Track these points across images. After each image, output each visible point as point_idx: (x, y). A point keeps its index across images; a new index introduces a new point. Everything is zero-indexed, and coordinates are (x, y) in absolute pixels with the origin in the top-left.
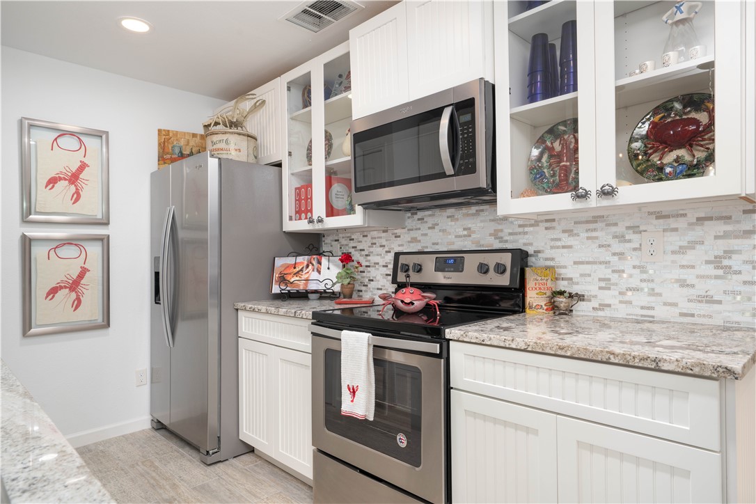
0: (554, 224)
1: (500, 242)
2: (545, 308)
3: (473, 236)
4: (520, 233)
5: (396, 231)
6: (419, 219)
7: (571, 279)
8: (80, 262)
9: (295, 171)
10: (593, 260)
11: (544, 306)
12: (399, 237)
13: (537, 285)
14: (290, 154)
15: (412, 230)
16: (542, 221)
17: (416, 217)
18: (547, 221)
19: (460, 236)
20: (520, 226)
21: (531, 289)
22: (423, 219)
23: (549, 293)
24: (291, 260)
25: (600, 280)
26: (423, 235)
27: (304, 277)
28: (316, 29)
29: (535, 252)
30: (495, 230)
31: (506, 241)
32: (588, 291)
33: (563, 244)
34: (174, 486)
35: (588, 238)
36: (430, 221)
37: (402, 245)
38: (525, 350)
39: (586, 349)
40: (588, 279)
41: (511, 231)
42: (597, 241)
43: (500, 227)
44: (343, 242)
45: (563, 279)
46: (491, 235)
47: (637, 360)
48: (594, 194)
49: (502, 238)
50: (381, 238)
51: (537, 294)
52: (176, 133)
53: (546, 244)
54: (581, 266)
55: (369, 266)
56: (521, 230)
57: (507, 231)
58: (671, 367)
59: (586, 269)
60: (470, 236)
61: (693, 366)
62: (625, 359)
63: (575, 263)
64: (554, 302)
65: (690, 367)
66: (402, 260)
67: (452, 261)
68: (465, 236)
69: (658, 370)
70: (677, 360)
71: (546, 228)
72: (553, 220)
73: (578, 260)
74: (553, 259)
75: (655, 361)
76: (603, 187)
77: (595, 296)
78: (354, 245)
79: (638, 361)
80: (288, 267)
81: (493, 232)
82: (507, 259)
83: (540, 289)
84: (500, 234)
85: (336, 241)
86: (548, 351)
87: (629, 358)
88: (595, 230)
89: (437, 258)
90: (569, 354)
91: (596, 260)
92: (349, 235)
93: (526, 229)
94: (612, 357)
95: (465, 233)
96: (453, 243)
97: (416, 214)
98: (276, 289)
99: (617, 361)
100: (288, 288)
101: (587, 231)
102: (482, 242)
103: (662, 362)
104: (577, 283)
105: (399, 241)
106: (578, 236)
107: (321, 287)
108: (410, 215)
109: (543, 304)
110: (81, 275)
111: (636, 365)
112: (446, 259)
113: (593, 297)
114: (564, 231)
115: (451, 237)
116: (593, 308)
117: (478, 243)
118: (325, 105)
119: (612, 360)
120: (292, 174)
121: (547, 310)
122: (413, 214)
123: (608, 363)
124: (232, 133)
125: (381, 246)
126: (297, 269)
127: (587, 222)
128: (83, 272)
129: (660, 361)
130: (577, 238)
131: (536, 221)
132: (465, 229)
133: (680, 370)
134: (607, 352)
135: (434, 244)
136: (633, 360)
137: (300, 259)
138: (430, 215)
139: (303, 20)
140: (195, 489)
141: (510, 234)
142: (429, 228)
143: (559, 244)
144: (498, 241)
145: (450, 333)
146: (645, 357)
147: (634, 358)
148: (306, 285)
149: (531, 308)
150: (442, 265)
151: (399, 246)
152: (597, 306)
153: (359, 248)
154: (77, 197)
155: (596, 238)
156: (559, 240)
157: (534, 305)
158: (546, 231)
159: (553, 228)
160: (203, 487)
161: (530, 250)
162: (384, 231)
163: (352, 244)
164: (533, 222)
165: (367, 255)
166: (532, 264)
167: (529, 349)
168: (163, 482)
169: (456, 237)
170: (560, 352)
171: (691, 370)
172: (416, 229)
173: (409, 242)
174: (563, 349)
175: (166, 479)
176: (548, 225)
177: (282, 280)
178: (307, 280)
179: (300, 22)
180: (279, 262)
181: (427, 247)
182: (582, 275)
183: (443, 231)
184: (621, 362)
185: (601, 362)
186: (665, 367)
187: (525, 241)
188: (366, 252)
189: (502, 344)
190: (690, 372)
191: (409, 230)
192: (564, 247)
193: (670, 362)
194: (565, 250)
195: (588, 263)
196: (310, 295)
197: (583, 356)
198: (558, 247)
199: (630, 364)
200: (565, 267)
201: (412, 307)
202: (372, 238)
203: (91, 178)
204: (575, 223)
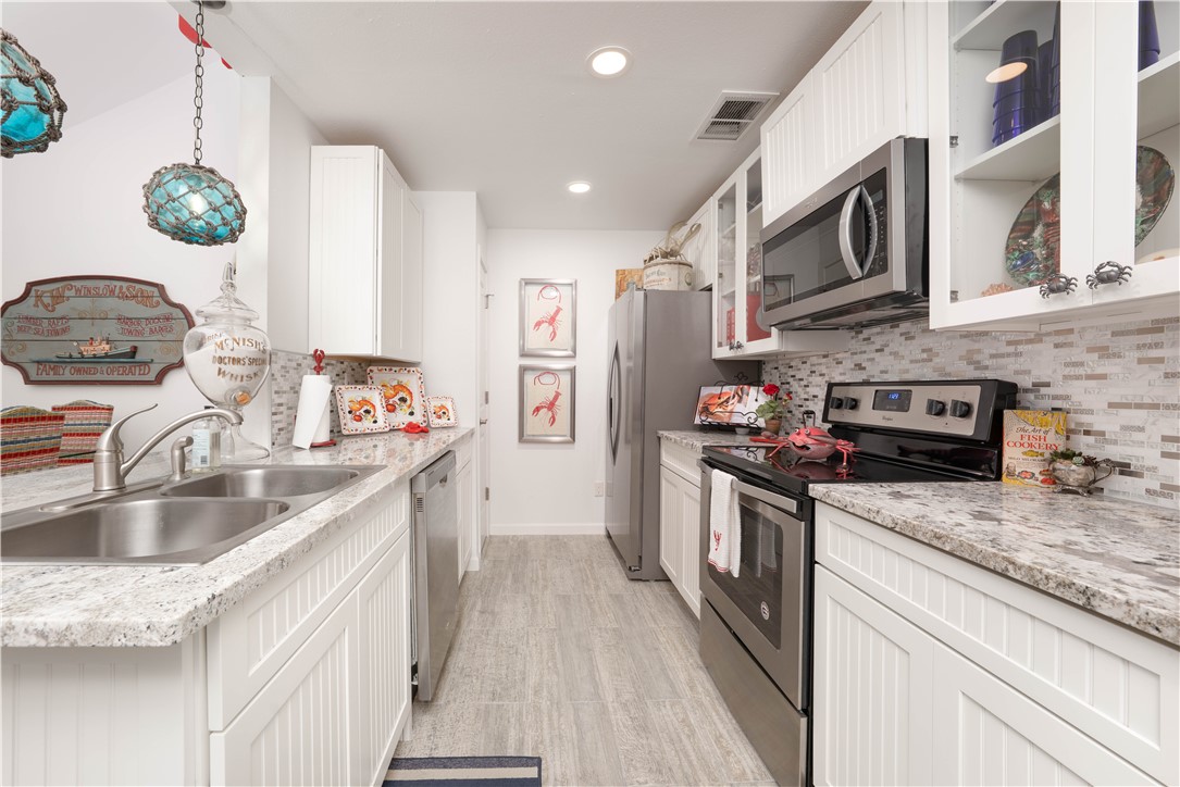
0: (1071, 338)
1: (976, 369)
2: (1041, 478)
3: (936, 360)
4: (1009, 355)
5: (837, 356)
6: (864, 340)
7: (1102, 434)
8: (555, 387)
9: (725, 293)
10: (1150, 402)
11: (1037, 475)
12: (841, 363)
13: (1026, 440)
14: (721, 275)
15: (856, 354)
16: (1048, 334)
17: (861, 336)
18: (1058, 333)
19: (917, 361)
20: (1009, 343)
21: (1012, 444)
22: (869, 339)
23: (1047, 455)
24: (716, 390)
25: (1165, 439)
26: (869, 360)
27: (729, 409)
28: (734, 136)
29: (1034, 385)
30: (968, 351)
31: (986, 368)
32: (1137, 459)
33: (1089, 372)
34: (597, 588)
35: (1140, 361)
36: (878, 341)
37: (844, 374)
38: (892, 529)
39: (972, 546)
40: (1138, 436)
41: (994, 352)
42: (1161, 366)
43: (976, 346)
44: (782, 369)
45: (1087, 433)
46: (961, 358)
47: (1052, 584)
48: (1082, 284)
49: (978, 362)
50: (820, 364)
51: (1024, 453)
52: (631, 271)
53: (1055, 371)
54: (1123, 412)
55: (806, 400)
56: (1011, 349)
57: (987, 351)
58: (1116, 614)
59: (1135, 417)
60: (931, 360)
61: (1160, 622)
62: (1033, 577)
63: (1111, 405)
64: (1054, 470)
65: (1154, 622)
66: (837, 392)
67: (896, 396)
68: (924, 360)
69: (1088, 609)
70: (1127, 603)
71: (1057, 346)
72: (1071, 331)
73: (1117, 400)
74: (1067, 398)
75: (1084, 593)
76: (1099, 269)
77: (1154, 469)
78: (793, 373)
79: (1054, 585)
80: (713, 397)
81: (964, 353)
82: (972, 395)
83: (1030, 445)
84: (976, 357)
85: (776, 368)
86: (920, 537)
87: (1038, 577)
88: (1158, 345)
89: (877, 391)
90: (947, 549)
91: (1156, 402)
92: (788, 361)
93: (1020, 348)
94: (1010, 567)
95: (925, 356)
96: (907, 371)
97: (861, 332)
98: (697, 421)
99: (1018, 577)
100: (709, 420)
101: (1139, 347)
102: (948, 370)
103: (1097, 600)
104: (1115, 442)
105: (841, 368)
106: (1119, 357)
107: (744, 421)
108: (854, 334)
109: (1037, 471)
110: (556, 398)
111: (1051, 591)
112: (888, 393)
113: (1149, 469)
114: (1090, 350)
115: (905, 364)
116: (1148, 491)
117: (941, 370)
118: (748, 217)
119: (1011, 573)
120: (724, 297)
121: (1042, 482)
122: (857, 333)
123: (1003, 575)
124: (663, 264)
125: (821, 375)
126: (722, 400)
127: (1141, 331)
128: (557, 395)
129: (1093, 595)
130: (1117, 360)
131: (1037, 335)
132: (924, 351)
133: (1133, 623)
134: (1004, 558)
135: (882, 372)
136: (1045, 581)
137: (726, 389)
138: (878, 334)
139: (718, 132)
140: (611, 595)
141: (993, 356)
142: (877, 351)
143: (1081, 371)
144: (972, 367)
145: (816, 490)
146: (1067, 582)
147: (1047, 578)
148: (730, 417)
149: (1010, 474)
150: (882, 401)
151: (841, 374)
152: (1156, 486)
153: (797, 377)
154: (554, 335)
155: (1161, 360)
156: (1082, 364)
157: (1018, 470)
158: (1057, 350)
159: (1070, 345)
160: (617, 596)
161: (1024, 382)
162: (825, 356)
163: (791, 373)
164: (1032, 336)
165: (805, 386)
166: (1028, 405)
167: (897, 529)
168: (591, 581)
169: (912, 362)
170: (935, 542)
171: (1157, 629)
172: (861, 353)
173: (852, 369)
174: (939, 538)
175: (595, 579)
176: (1060, 339)
177: (706, 410)
178: (731, 412)
179: (713, 136)
180: (706, 391)
181: (873, 376)
182: (1125, 428)
183: (895, 354)
184: (1025, 580)
185: (994, 571)
186: (1105, 609)
187: (1017, 367)
188: (804, 383)
189: (866, 516)
190: (1155, 633)
191: (852, 354)
192: (1090, 377)
193: (1114, 602)
194: (1092, 383)
195: (1139, 406)
196: (737, 429)
197: (967, 556)
198: (1078, 377)
199: (1041, 587)
200: (1090, 412)
201: (807, 452)
202: (812, 365)
203: (564, 320)
204: (1114, 334)
